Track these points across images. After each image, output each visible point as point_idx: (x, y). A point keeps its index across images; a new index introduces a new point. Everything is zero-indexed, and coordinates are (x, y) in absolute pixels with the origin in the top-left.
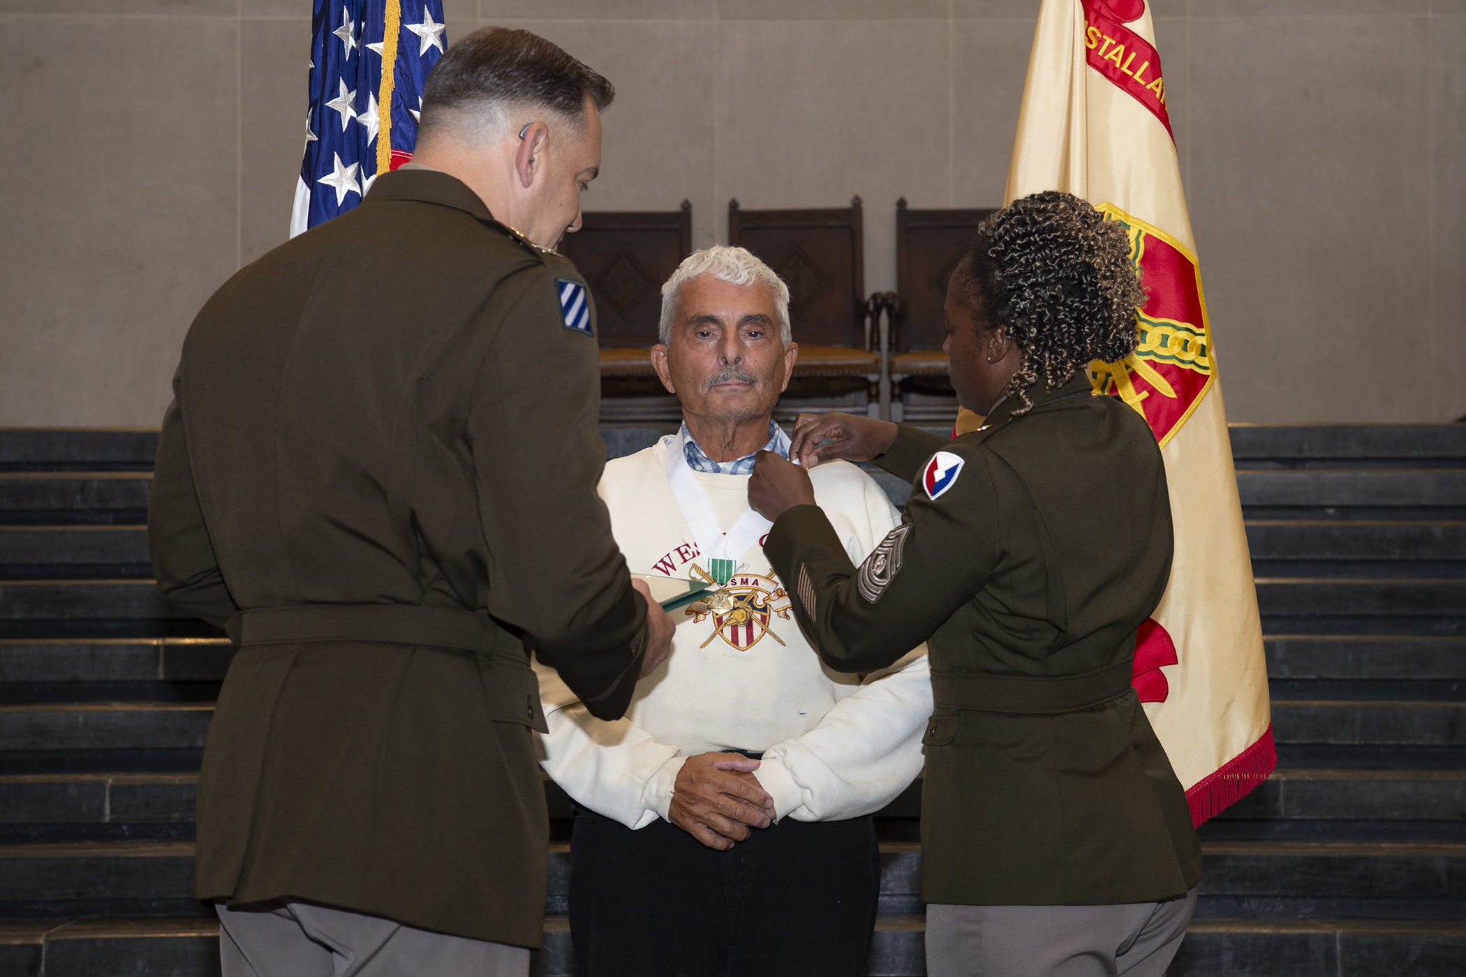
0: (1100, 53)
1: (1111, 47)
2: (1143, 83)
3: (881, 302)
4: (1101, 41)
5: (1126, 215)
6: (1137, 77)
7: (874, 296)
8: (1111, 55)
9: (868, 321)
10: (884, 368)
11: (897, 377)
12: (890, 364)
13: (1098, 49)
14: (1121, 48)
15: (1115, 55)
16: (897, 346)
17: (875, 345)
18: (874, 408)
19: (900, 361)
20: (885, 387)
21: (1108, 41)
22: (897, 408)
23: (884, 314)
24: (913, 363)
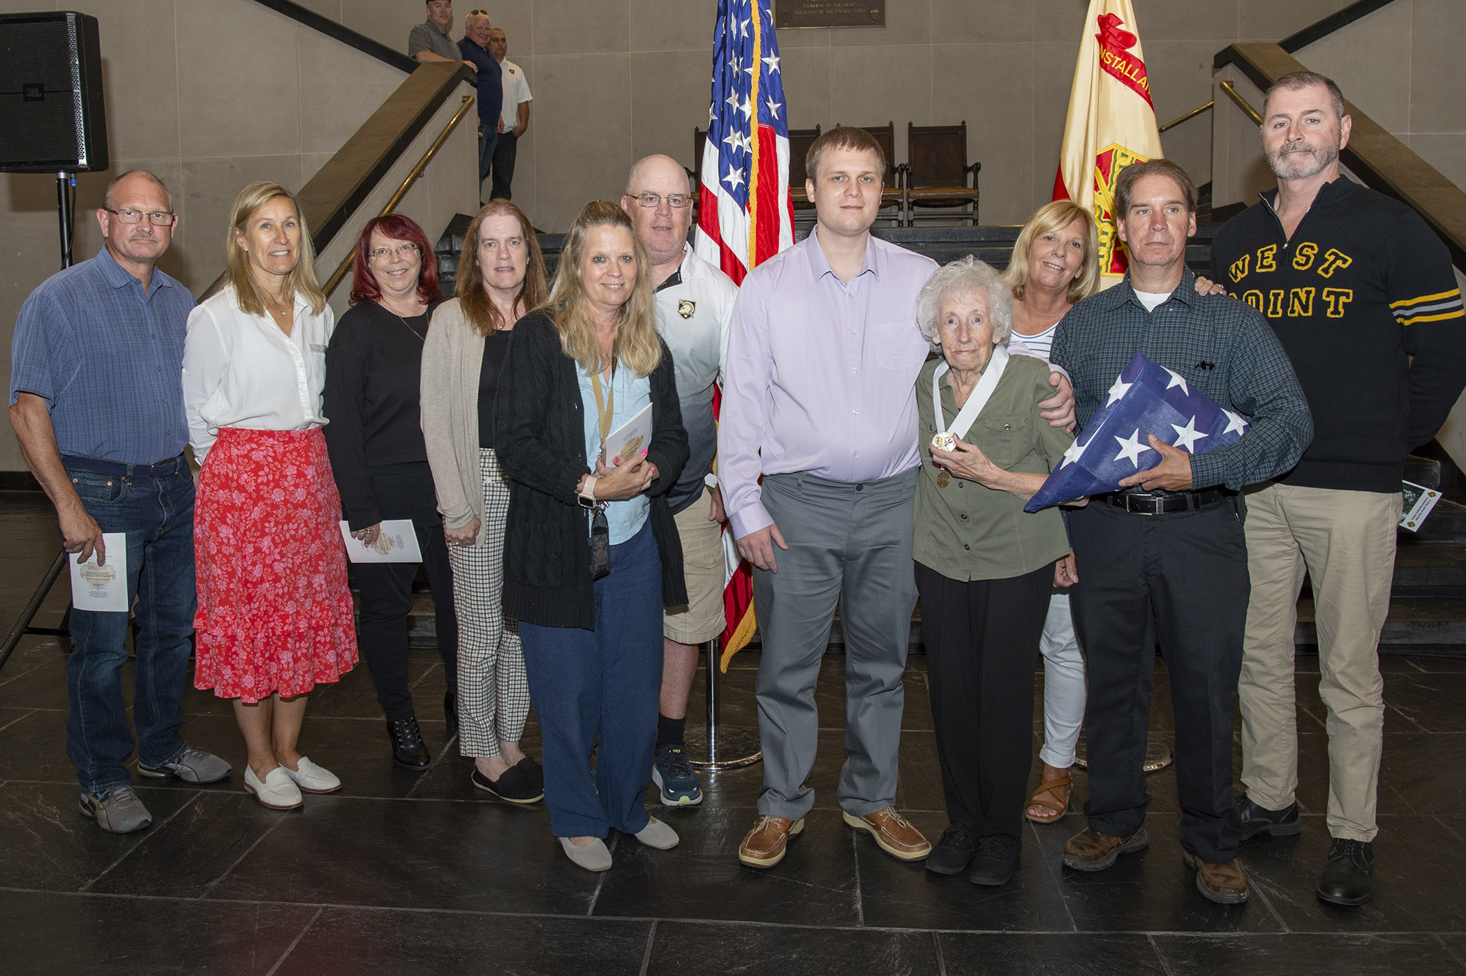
0: (1113, 66)
1: (1119, 62)
2: (1135, 80)
3: (903, 168)
4: (1113, 60)
5: (1126, 149)
6: (1132, 77)
7: (901, 165)
8: (1119, 66)
9: (897, 176)
10: (905, 197)
11: (911, 200)
12: (908, 194)
14: (1124, 62)
15: (1121, 66)
16: (910, 186)
17: (901, 186)
18: (901, 214)
19: (912, 194)
20: (905, 205)
21: (1118, 59)
22: (911, 213)
23: (905, 173)
24: (918, 194)
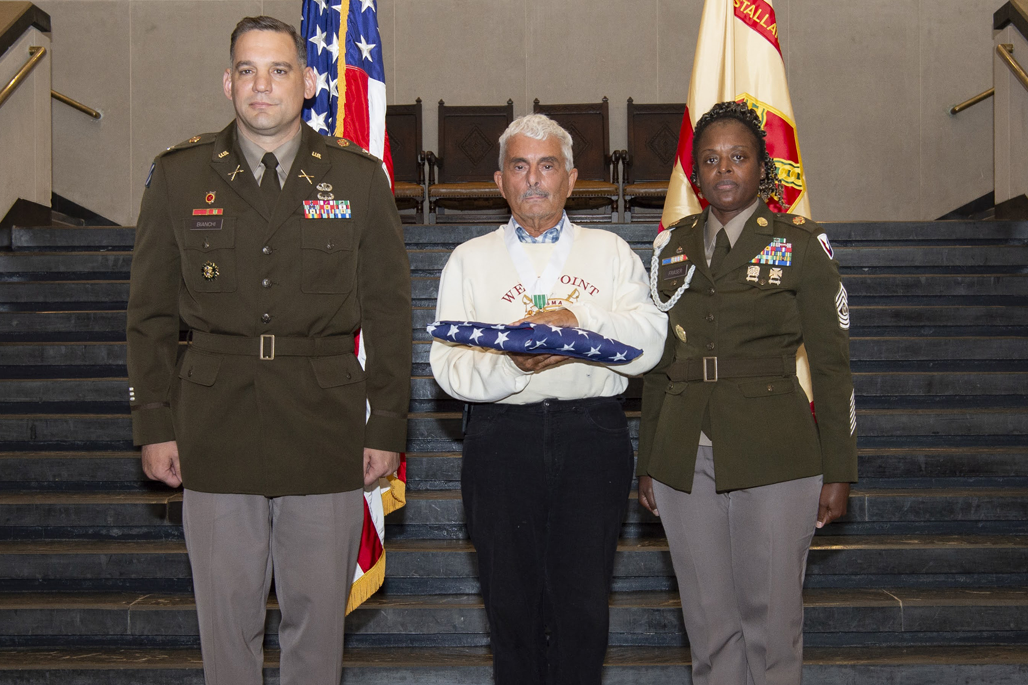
0: (742, 10)
1: (747, 6)
2: (765, 26)
3: (619, 156)
4: (742, 3)
5: (757, 100)
6: (762, 23)
7: (615, 152)
8: (747, 11)
9: (612, 166)
10: (621, 193)
11: (628, 198)
12: (624, 190)
13: (740, 7)
14: (753, 7)
15: (750, 11)
16: (627, 181)
17: (616, 180)
18: (615, 214)
19: (629, 189)
20: (621, 203)
21: (746, 3)
22: (626, 214)
23: (621, 162)
24: (636, 190)
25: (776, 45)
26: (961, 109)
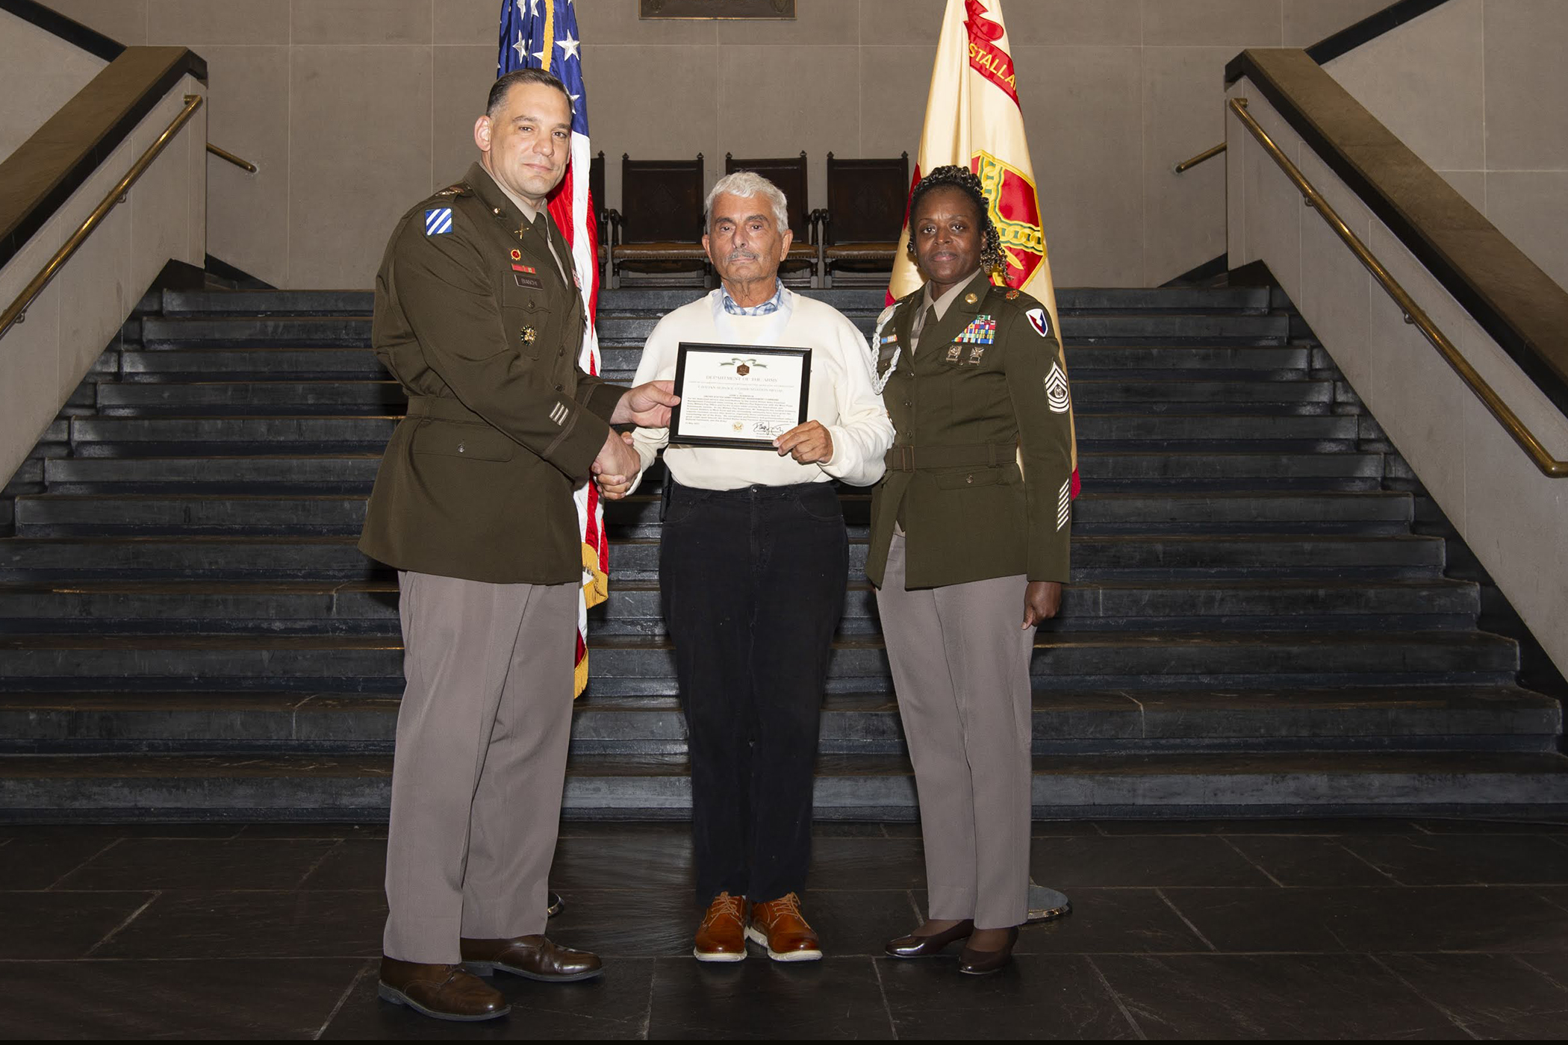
0: (977, 60)
1: (983, 56)
2: (1002, 77)
3: (819, 215)
4: (977, 53)
5: (994, 158)
6: (999, 74)
7: (815, 211)
8: (983, 61)
9: (810, 227)
10: (821, 258)
11: (828, 261)
12: (824, 252)
13: (976, 57)
14: (990, 57)
15: (986, 61)
16: (829, 242)
17: (815, 241)
18: (814, 279)
19: (829, 252)
20: (821, 267)
21: (982, 52)
22: (829, 278)
23: (820, 222)
24: (838, 253)
25: (1015, 98)
26: (1187, 168)
